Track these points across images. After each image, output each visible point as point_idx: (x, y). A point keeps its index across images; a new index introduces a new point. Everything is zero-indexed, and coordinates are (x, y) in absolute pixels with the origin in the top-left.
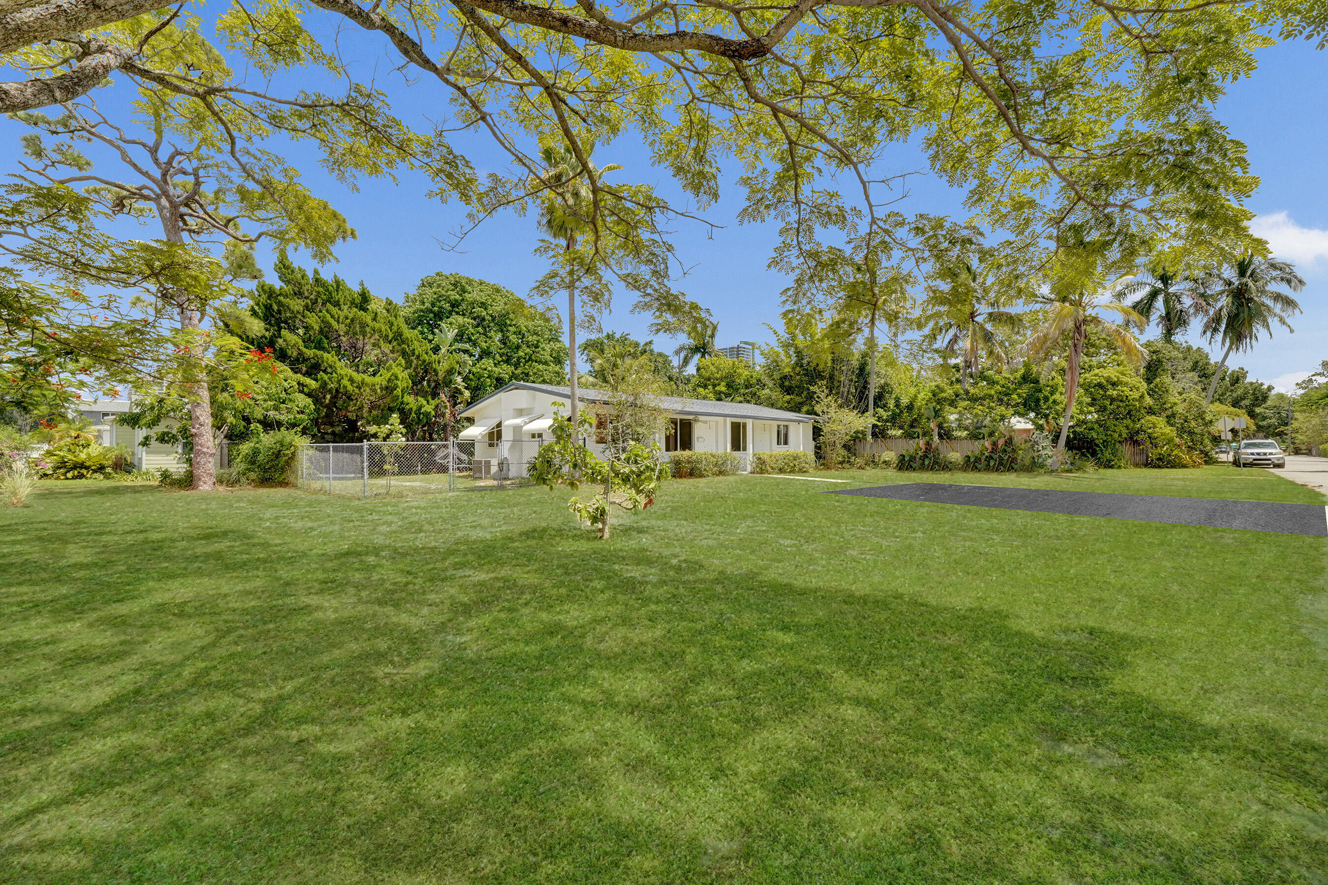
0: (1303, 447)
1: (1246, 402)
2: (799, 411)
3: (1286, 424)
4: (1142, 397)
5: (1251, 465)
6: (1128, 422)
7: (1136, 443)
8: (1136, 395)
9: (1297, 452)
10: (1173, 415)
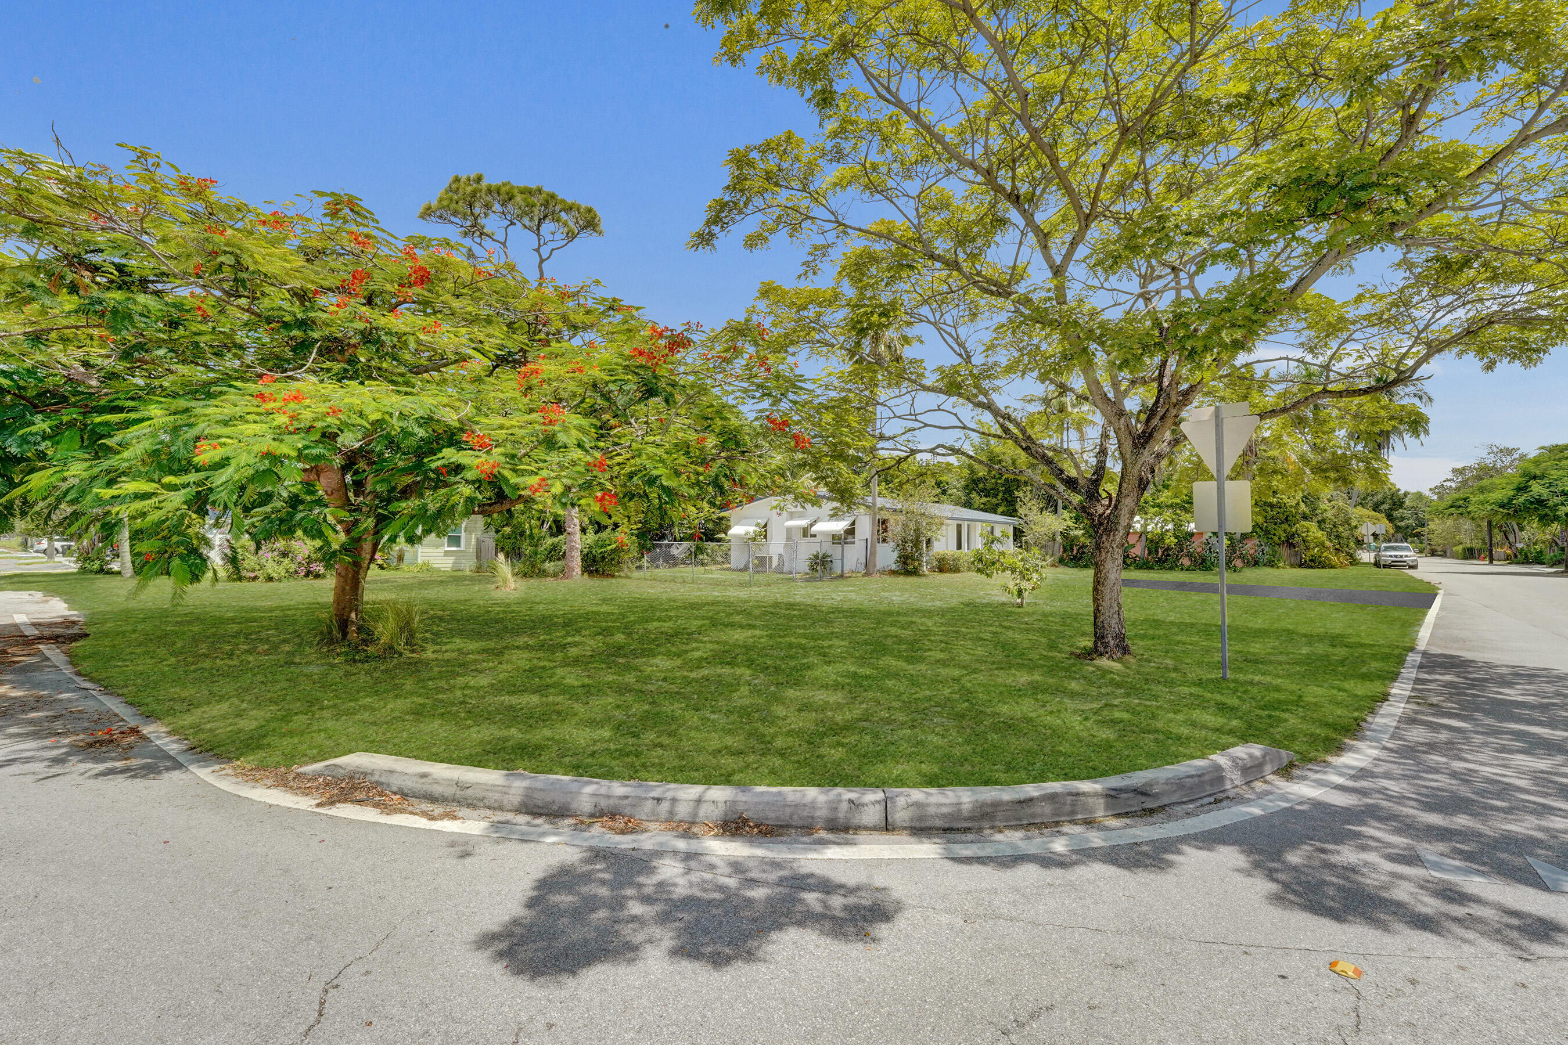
0: (1439, 549)
1: (1386, 506)
2: (995, 512)
3: (1423, 525)
4: (1298, 504)
5: (1390, 566)
6: (1285, 526)
7: (1292, 546)
8: (1293, 503)
9: (1433, 553)
10: (1324, 521)
